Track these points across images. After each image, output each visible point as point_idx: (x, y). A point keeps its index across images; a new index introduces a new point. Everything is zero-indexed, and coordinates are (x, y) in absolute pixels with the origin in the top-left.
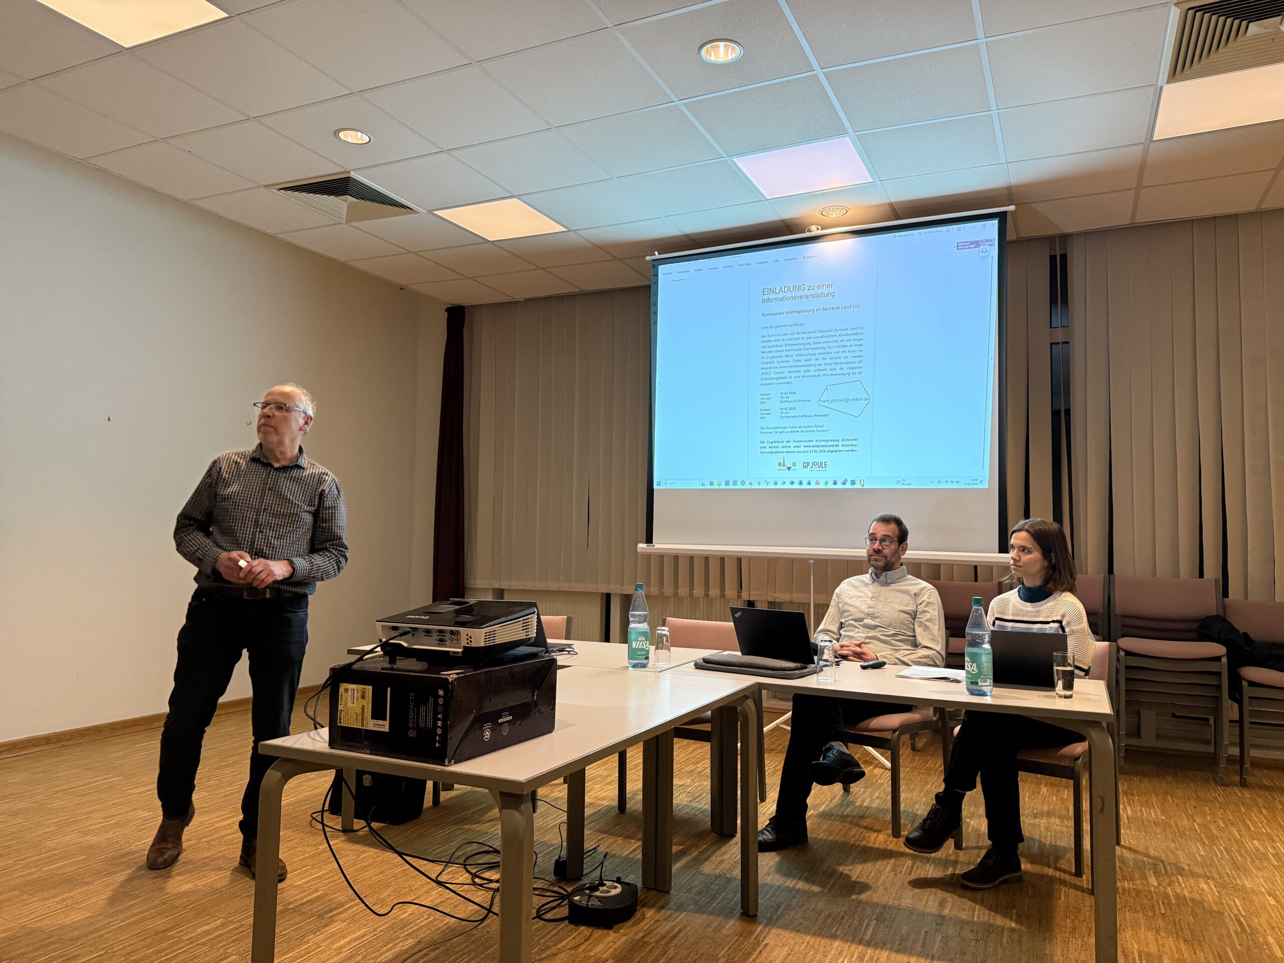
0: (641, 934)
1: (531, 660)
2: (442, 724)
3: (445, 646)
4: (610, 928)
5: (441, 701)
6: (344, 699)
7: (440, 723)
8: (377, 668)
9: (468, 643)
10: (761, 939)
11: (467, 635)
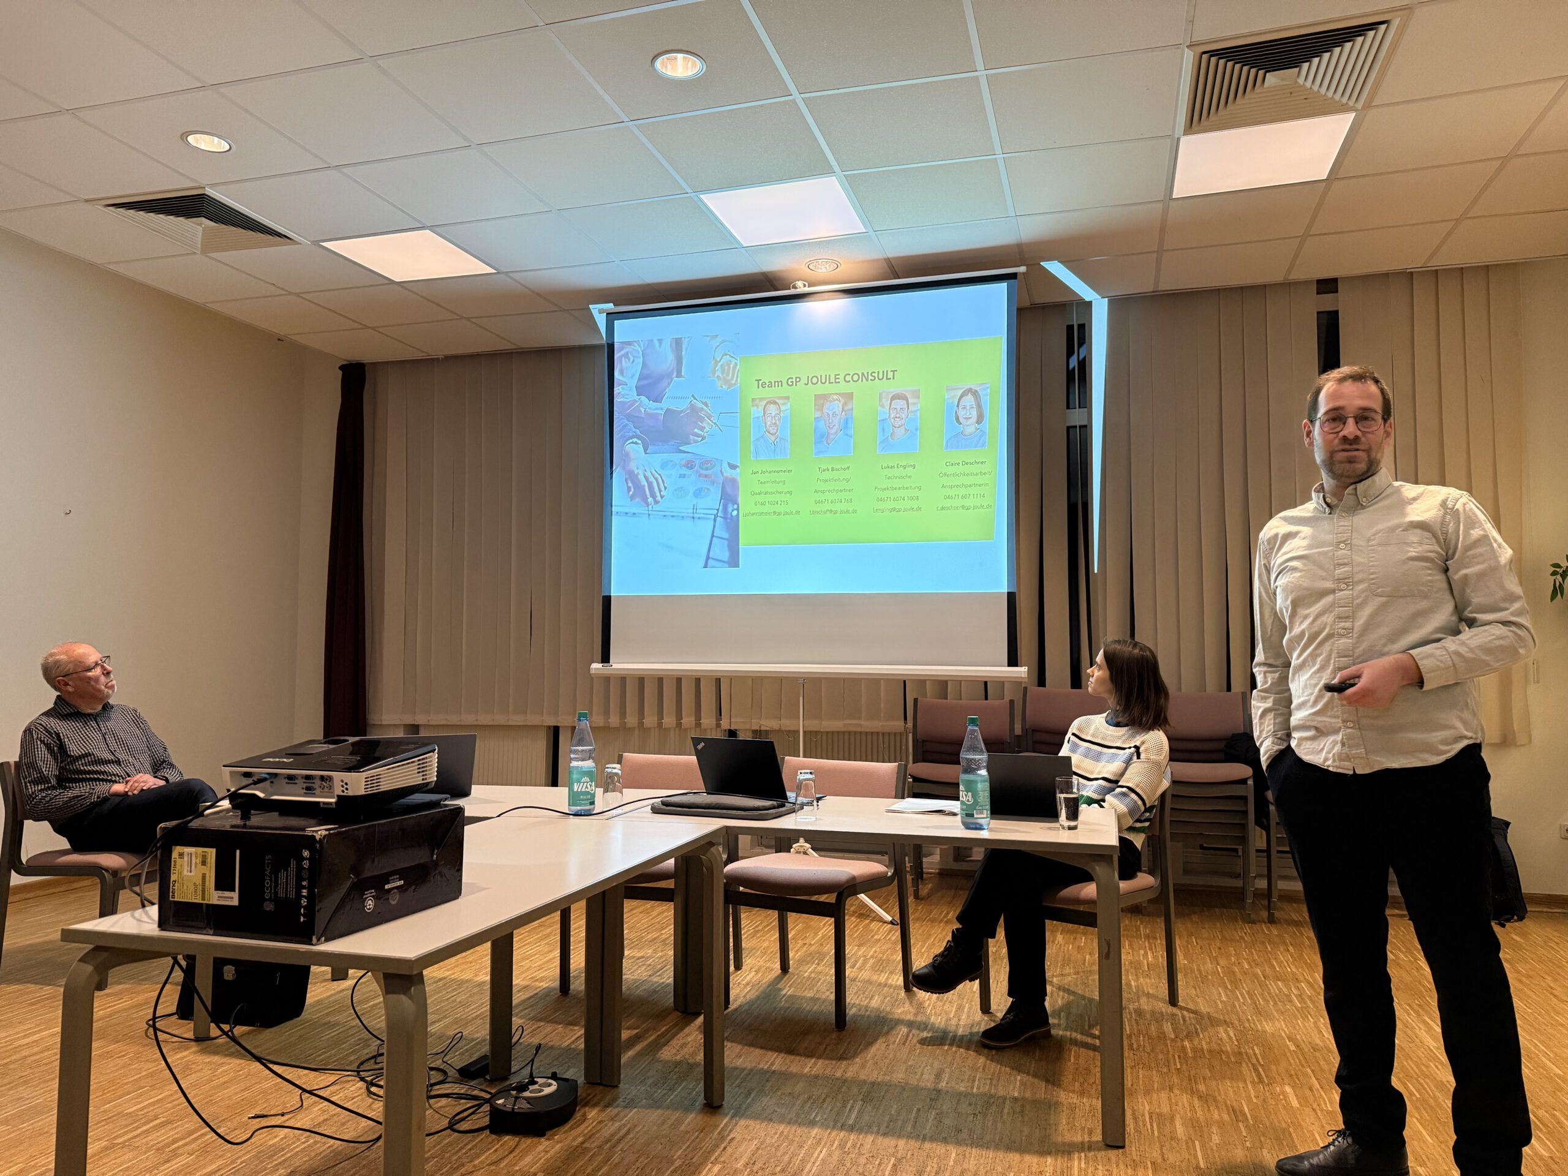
0: (580, 1139)
1: (429, 810)
2: (308, 893)
3: (314, 795)
4: (541, 1134)
5: (306, 864)
6: (178, 866)
7: (304, 892)
8: (224, 826)
9: (343, 791)
10: (726, 1134)
11: (342, 781)
